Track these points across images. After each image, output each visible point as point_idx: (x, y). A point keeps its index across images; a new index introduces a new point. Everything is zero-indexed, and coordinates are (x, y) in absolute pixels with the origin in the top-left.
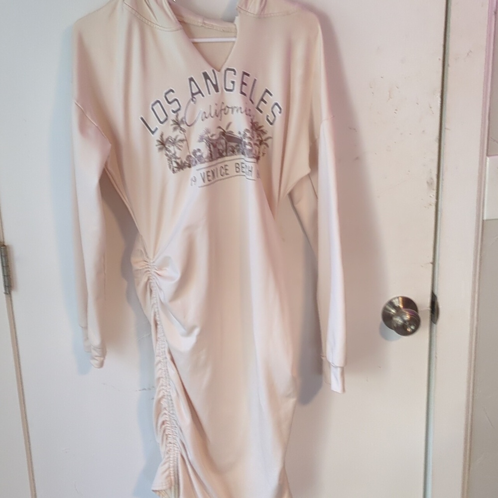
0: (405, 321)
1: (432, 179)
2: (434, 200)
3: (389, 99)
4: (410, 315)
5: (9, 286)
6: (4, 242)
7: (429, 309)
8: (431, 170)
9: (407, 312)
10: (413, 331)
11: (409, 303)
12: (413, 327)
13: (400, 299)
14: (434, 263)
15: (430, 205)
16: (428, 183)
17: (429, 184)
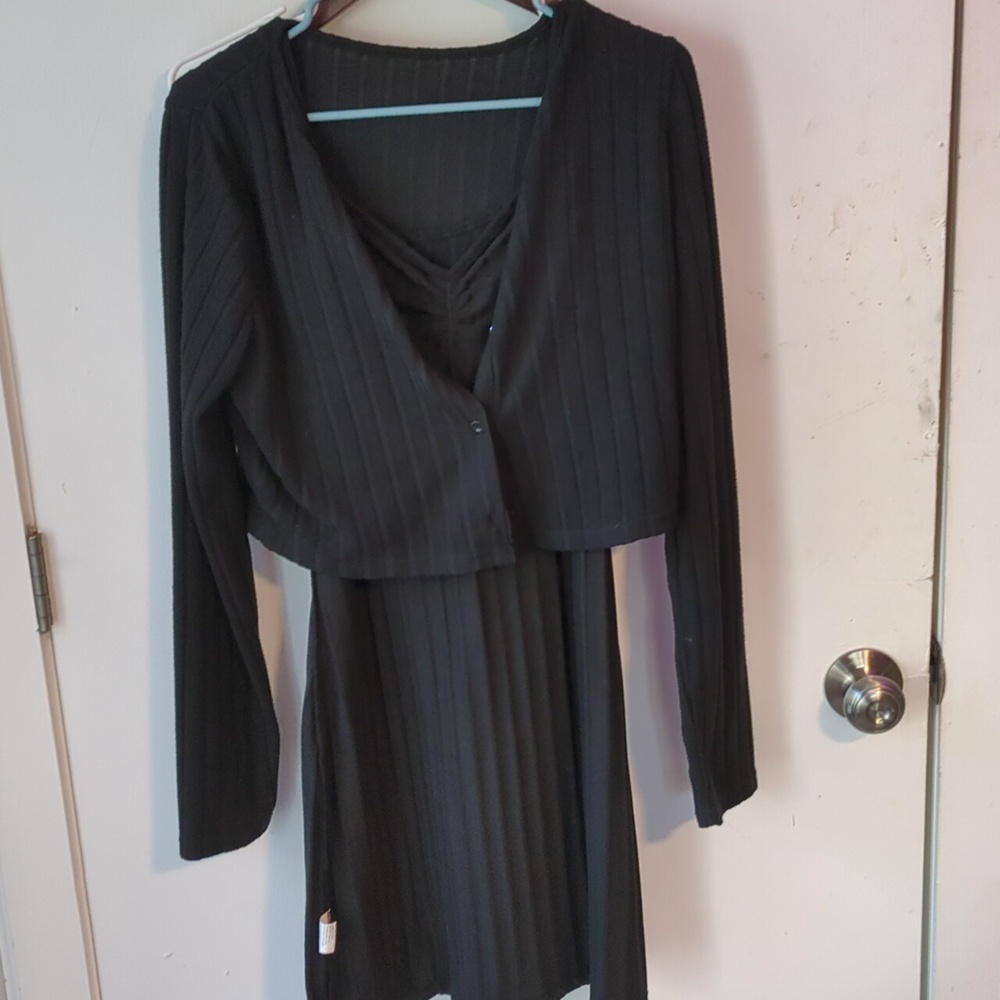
0: (871, 703)
1: (929, 399)
2: (934, 445)
3: (833, 230)
4: (882, 689)
5: (47, 616)
6: (36, 527)
7: (928, 676)
8: (927, 380)
9: (878, 684)
10: (888, 725)
11: (883, 664)
12: (887, 717)
13: (866, 653)
14: (935, 578)
15: (927, 455)
16: (920, 408)
17: (924, 411)
